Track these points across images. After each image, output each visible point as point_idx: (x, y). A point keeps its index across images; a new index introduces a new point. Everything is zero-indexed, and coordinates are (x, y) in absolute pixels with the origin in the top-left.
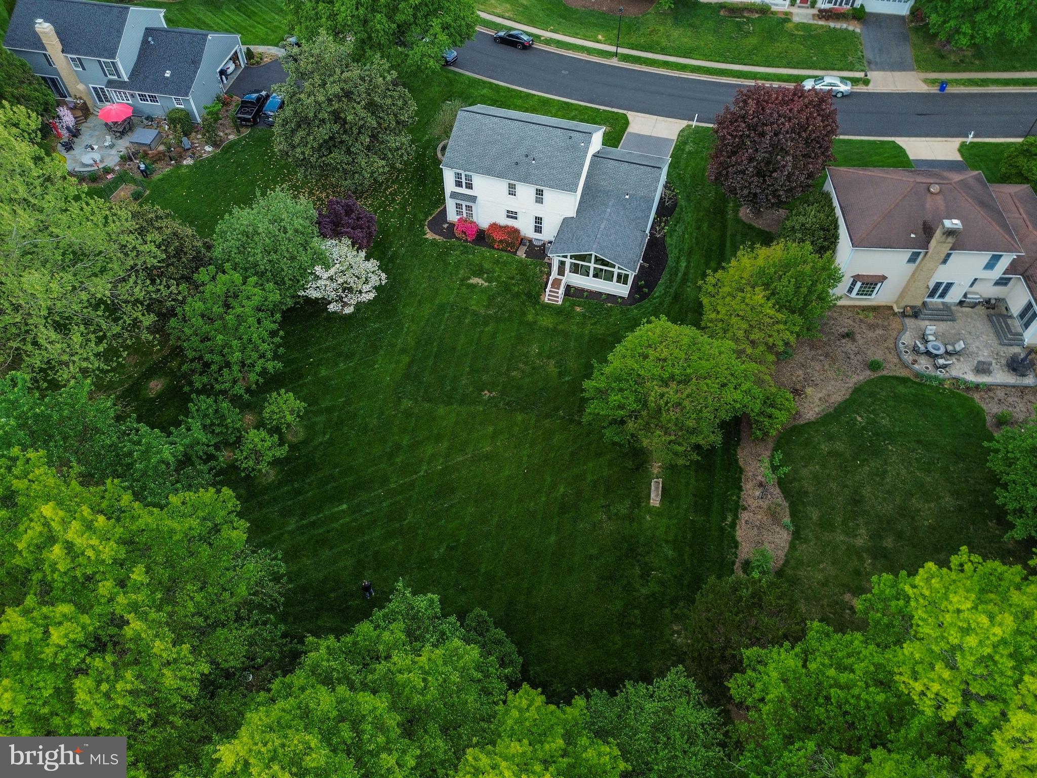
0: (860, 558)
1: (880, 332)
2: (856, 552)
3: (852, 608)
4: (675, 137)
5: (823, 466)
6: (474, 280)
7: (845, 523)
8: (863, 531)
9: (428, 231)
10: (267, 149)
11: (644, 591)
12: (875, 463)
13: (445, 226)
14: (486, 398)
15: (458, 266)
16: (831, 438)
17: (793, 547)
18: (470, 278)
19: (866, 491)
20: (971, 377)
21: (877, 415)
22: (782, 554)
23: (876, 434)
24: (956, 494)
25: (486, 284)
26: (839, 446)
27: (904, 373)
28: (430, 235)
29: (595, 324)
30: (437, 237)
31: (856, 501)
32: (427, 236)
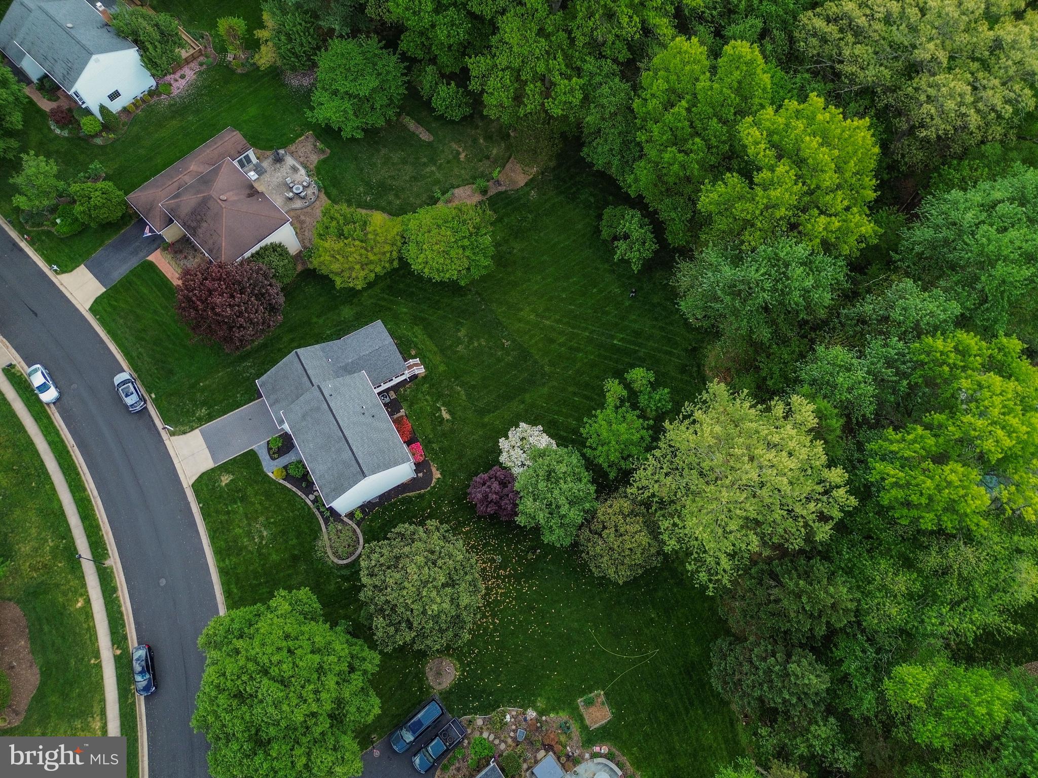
0: (441, 164)
1: (302, 218)
2: (440, 168)
3: (466, 156)
4: (197, 432)
5: (409, 197)
6: (446, 416)
7: (429, 177)
8: (428, 170)
9: (434, 480)
10: (466, 677)
11: (530, 216)
12: (389, 182)
13: (420, 475)
14: (509, 343)
15: (444, 435)
16: (390, 203)
17: (458, 187)
18: (447, 420)
19: (407, 178)
20: (302, 171)
21: (360, 194)
22: (467, 187)
23: (372, 188)
24: (378, 151)
25: (443, 408)
26: (391, 197)
27: (323, 196)
28: (437, 475)
29: (416, 337)
30: (434, 470)
31: (415, 179)
32: (439, 476)
